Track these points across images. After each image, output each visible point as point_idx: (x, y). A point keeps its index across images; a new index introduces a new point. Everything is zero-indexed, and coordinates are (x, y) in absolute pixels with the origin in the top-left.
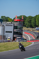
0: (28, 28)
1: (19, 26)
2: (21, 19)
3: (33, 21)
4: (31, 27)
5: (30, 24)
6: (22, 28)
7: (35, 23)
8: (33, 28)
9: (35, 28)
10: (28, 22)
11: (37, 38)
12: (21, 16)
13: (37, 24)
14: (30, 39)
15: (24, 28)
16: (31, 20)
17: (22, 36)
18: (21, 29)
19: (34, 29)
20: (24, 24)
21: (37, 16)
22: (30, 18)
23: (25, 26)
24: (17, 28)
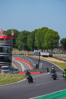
0: (21, 50)
1: (6, 48)
2: (10, 35)
3: (29, 39)
4: (27, 49)
5: (25, 45)
6: (12, 50)
7: (33, 43)
8: (29, 50)
9: (33, 51)
10: (22, 41)
11: (36, 69)
12: (10, 31)
13: (37, 45)
14: (23, 69)
15: (15, 51)
16: (26, 38)
17: (11, 64)
18: (9, 52)
19: (31, 53)
20: (15, 43)
21: (36, 30)
22: (26, 33)
23: (17, 48)
24: (2, 50)
